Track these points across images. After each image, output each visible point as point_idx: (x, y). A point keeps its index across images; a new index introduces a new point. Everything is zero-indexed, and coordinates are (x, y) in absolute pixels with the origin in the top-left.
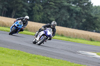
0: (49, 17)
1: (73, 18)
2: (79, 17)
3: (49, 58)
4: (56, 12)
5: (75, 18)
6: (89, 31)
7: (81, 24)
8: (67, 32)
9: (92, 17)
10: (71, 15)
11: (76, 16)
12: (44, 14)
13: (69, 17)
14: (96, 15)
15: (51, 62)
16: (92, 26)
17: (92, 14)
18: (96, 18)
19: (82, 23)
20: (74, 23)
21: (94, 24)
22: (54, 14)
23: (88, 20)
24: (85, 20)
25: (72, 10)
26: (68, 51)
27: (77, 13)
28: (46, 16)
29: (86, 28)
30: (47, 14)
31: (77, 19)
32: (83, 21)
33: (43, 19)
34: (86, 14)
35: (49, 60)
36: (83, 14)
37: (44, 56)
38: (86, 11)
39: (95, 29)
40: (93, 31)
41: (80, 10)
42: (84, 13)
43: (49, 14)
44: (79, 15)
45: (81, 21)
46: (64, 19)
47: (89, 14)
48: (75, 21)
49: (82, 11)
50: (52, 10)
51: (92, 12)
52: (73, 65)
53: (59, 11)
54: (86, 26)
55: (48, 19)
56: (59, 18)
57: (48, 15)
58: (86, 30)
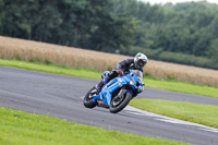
0: (17, 22)
1: (70, 24)
2: (85, 21)
3: (20, 112)
4: (33, 11)
5: (75, 24)
6: (106, 51)
7: (88, 36)
8: (58, 56)
9: (112, 20)
10: (67, 18)
11: (77, 19)
12: (7, 16)
13: (61, 21)
14: (120, 16)
15: (24, 121)
16: (111, 41)
17: (113, 15)
18: (120, 24)
19: (90, 33)
20: (74, 34)
21: (116, 37)
22: (28, 15)
23: (103, 27)
24: (97, 28)
25: (69, 6)
26: (60, 97)
27: (79, 12)
28: (11, 19)
29: (98, 46)
30: (14, 15)
31: (79, 27)
32: (92, 30)
33: (5, 26)
34: (99, 14)
35: (19, 116)
36: (91, 14)
37: (8, 108)
38: (100, 8)
39: (118, 47)
40: (113, 52)
41: (87, 6)
42: (94, 11)
43: (18, 15)
44: (83, 17)
45: (88, 31)
46: (51, 25)
47: (104, 14)
48: (75, 31)
49: (90, 8)
50: (24, 6)
51: (112, 10)
52: (73, 127)
53: (40, 9)
54: (99, 41)
55: (16, 26)
56: (41, 23)
57: (16, 18)
58: (99, 50)
